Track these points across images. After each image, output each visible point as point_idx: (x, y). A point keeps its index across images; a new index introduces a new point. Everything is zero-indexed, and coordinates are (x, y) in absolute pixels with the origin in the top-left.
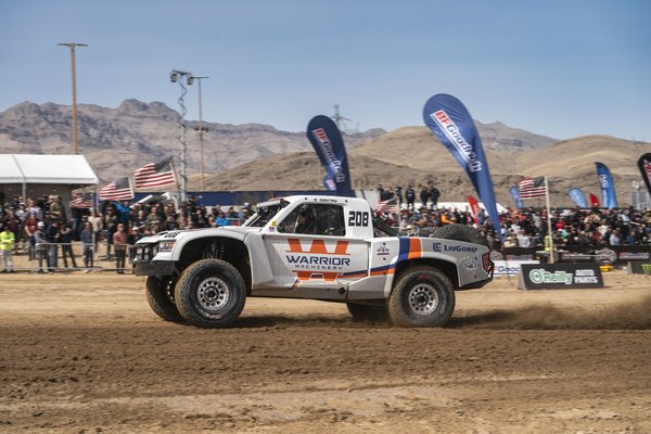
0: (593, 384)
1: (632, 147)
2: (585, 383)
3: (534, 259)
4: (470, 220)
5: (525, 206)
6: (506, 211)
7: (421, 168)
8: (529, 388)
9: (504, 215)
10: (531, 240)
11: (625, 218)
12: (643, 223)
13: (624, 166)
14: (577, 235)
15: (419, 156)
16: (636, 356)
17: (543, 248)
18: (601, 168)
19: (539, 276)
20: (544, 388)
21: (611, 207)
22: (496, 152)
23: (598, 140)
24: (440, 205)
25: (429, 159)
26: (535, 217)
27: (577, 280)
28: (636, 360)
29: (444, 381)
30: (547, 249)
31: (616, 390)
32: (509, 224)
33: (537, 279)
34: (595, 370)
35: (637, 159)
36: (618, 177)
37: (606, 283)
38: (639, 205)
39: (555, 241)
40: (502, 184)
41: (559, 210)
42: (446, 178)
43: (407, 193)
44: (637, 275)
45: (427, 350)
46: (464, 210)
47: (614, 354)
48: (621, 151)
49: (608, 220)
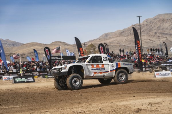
0: (31, 108)
1: (43, 45)
2: (29, 107)
3: (17, 75)
5: (15, 61)
6: (10, 63)
8: (14, 110)
10: (16, 70)
11: (41, 64)
12: (46, 65)
13: (41, 50)
14: (28, 68)
16: (42, 100)
17: (19, 72)
18: (35, 51)
19: (18, 80)
20: (18, 109)
21: (38, 61)
22: (7, 47)
23: (34, 44)
26: (17, 64)
27: (28, 80)
30: (21, 72)
31: (37, 109)
32: (10, 66)
33: (17, 80)
34: (32, 104)
35: (44, 48)
36: (40, 53)
37: (36, 81)
38: (44, 60)
39: (23, 70)
40: (9, 55)
41: (24, 62)
44: (44, 79)
47: (37, 99)
48: (40, 46)
49: (37, 64)
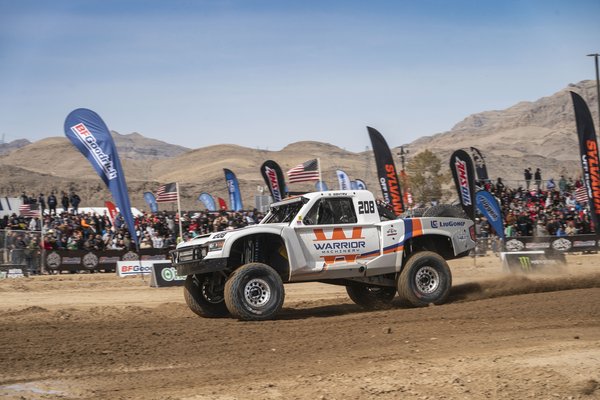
0: (215, 372)
1: (257, 155)
2: (209, 371)
3: (167, 258)
4: (107, 223)
5: (160, 210)
6: (142, 215)
7: (65, 176)
8: (156, 378)
9: (140, 219)
10: (164, 241)
11: (249, 220)
13: (249, 172)
15: (61, 165)
16: (255, 345)
18: (229, 174)
19: (170, 274)
20: (171, 378)
21: (238, 209)
22: (133, 160)
23: (225, 149)
24: (80, 210)
25: (71, 168)
26: (168, 220)
28: (254, 349)
29: (79, 374)
31: (235, 377)
32: (144, 227)
33: (169, 277)
34: (218, 359)
35: (260, 166)
36: (245, 183)
38: (262, 207)
40: (139, 189)
41: (191, 214)
42: (87, 185)
43: (49, 199)
45: (64, 345)
46: (102, 214)
47: (236, 343)
48: (247, 159)
49: (235, 221)
